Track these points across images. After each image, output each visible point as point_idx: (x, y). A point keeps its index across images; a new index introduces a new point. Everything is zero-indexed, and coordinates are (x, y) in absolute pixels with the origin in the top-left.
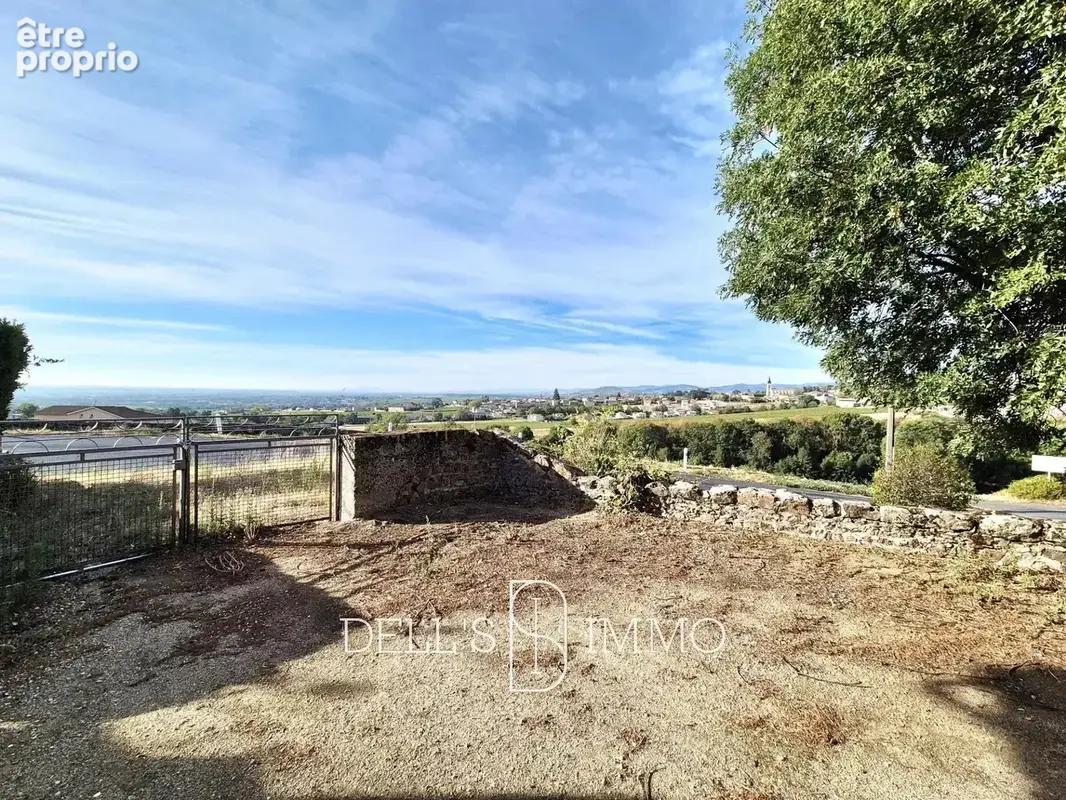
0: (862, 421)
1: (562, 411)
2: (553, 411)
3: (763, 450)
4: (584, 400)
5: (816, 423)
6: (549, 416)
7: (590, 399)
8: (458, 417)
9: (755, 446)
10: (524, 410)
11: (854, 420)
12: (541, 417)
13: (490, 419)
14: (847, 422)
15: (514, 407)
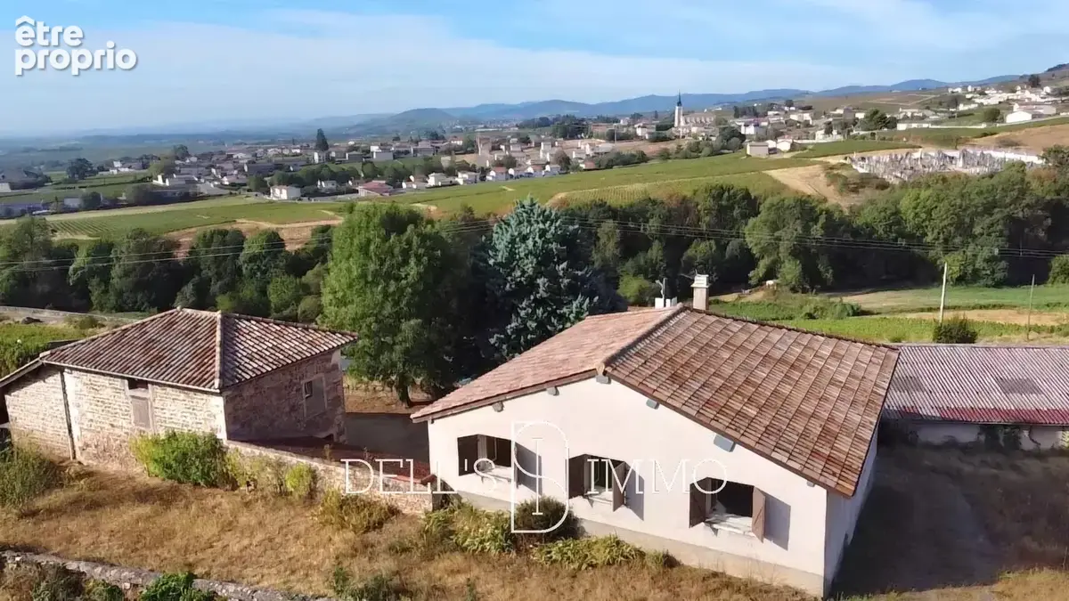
0: (735, 195)
1: (333, 176)
2: (317, 176)
3: (611, 245)
4: (374, 149)
5: (684, 198)
6: (310, 189)
7: (384, 147)
8: (132, 199)
9: (602, 241)
10: (261, 177)
11: (726, 194)
12: (296, 192)
13: (197, 197)
14: (720, 196)
15: (241, 170)
